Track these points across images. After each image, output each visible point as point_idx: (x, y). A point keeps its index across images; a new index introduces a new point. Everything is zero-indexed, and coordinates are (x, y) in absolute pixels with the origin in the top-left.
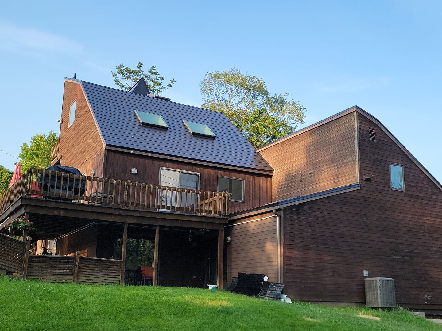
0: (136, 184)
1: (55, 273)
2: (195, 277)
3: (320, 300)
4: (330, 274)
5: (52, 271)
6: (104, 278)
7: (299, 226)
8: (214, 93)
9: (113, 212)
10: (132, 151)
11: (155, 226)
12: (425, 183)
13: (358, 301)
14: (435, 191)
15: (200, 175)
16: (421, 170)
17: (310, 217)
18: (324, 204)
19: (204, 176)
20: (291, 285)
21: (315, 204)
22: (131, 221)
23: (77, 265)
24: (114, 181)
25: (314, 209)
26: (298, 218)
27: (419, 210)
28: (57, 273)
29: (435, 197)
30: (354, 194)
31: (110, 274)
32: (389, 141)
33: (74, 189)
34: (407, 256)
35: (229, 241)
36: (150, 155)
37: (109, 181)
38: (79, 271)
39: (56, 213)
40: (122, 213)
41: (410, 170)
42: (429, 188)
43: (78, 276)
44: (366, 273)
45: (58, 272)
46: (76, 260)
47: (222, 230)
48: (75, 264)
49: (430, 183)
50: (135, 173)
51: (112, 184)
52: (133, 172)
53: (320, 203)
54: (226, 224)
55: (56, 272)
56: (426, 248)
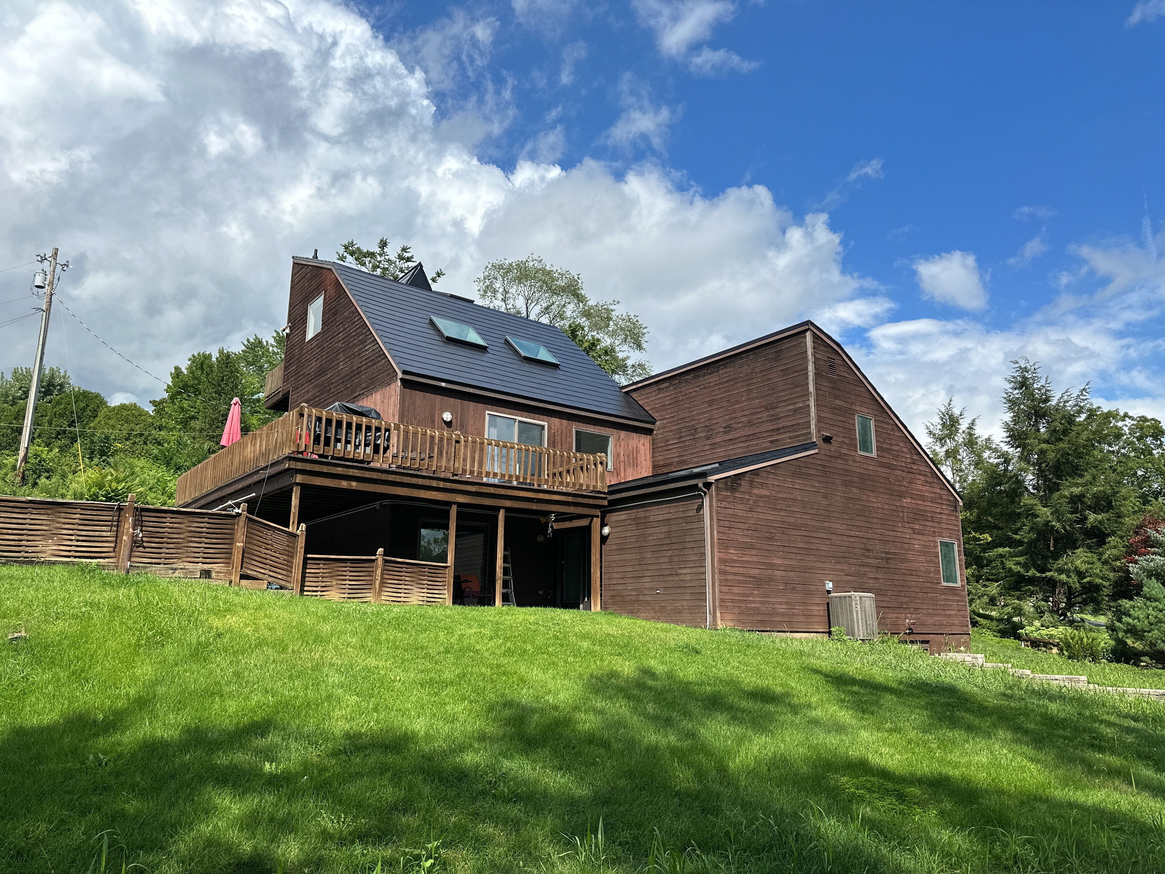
0: (470, 438)
1: (343, 586)
2: (541, 592)
3: (768, 629)
4: (780, 588)
5: (339, 582)
6: (422, 595)
7: (736, 511)
8: (500, 296)
9: (434, 483)
10: (443, 384)
11: (497, 509)
12: (902, 444)
13: (820, 630)
14: (915, 457)
15: (546, 427)
16: (897, 425)
17: (751, 496)
18: (770, 476)
19: (553, 427)
20: (728, 604)
21: (758, 475)
22: (461, 499)
23: (379, 572)
24: (435, 432)
25: (756, 483)
26: (735, 498)
27: (896, 488)
28: (347, 586)
29: (915, 468)
30: (810, 460)
31: (431, 587)
32: (855, 378)
33: (373, 444)
34: (882, 559)
35: (607, 534)
36: (471, 390)
37: (428, 432)
38: (383, 584)
39: (344, 484)
40: (448, 485)
41: (882, 425)
42: (907, 453)
43: (381, 590)
44: (829, 586)
45: (349, 585)
46: (377, 564)
47: (597, 517)
48: (376, 571)
49: (909, 446)
50: (449, 420)
51: (432, 437)
52: (445, 419)
53: (764, 474)
54: (604, 506)
55: (345, 585)
56: (906, 546)
